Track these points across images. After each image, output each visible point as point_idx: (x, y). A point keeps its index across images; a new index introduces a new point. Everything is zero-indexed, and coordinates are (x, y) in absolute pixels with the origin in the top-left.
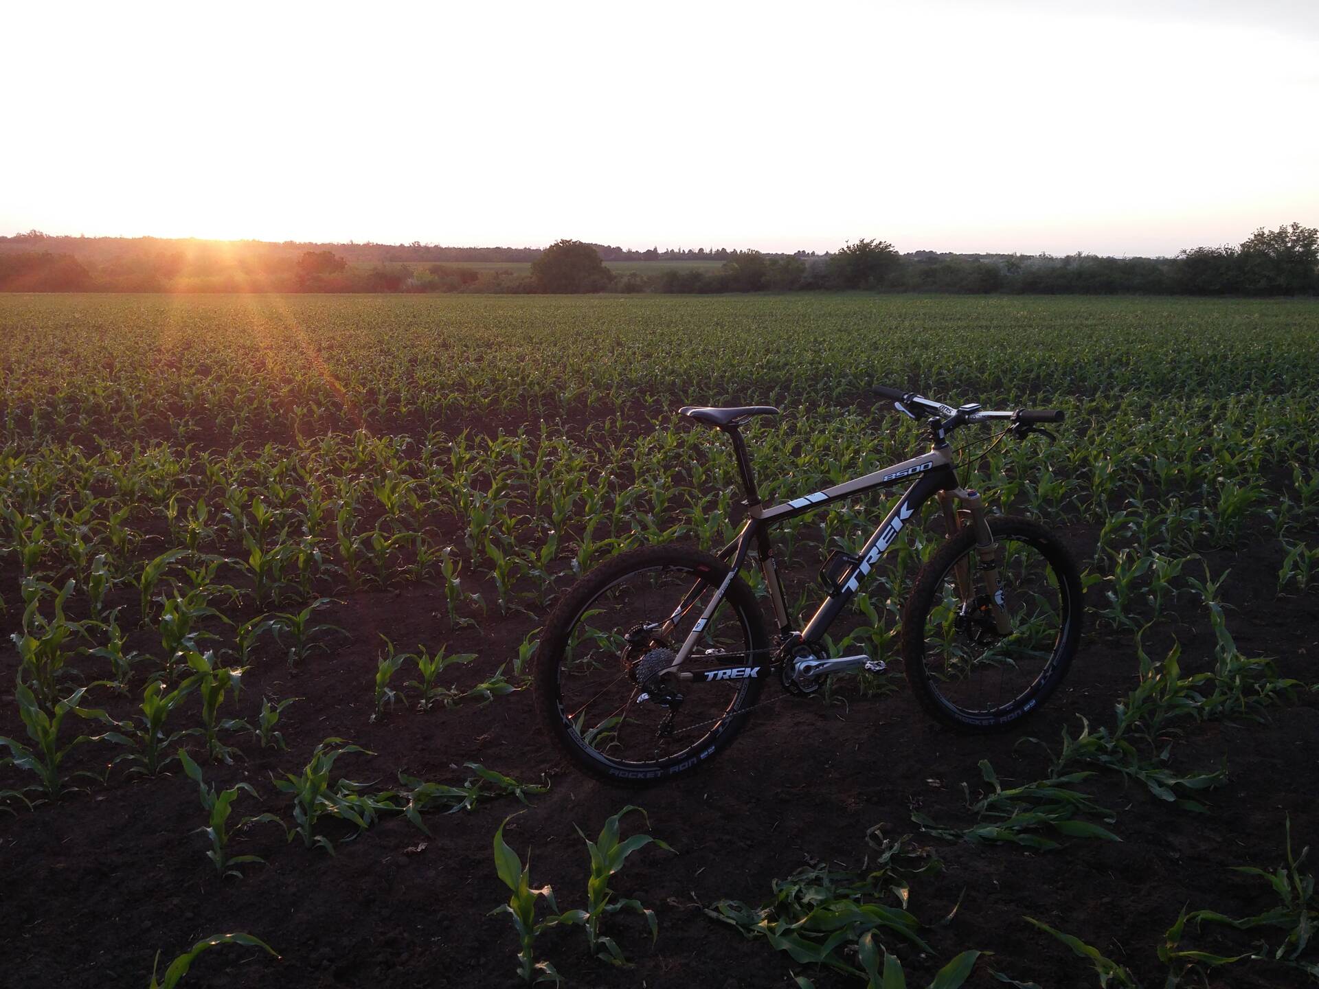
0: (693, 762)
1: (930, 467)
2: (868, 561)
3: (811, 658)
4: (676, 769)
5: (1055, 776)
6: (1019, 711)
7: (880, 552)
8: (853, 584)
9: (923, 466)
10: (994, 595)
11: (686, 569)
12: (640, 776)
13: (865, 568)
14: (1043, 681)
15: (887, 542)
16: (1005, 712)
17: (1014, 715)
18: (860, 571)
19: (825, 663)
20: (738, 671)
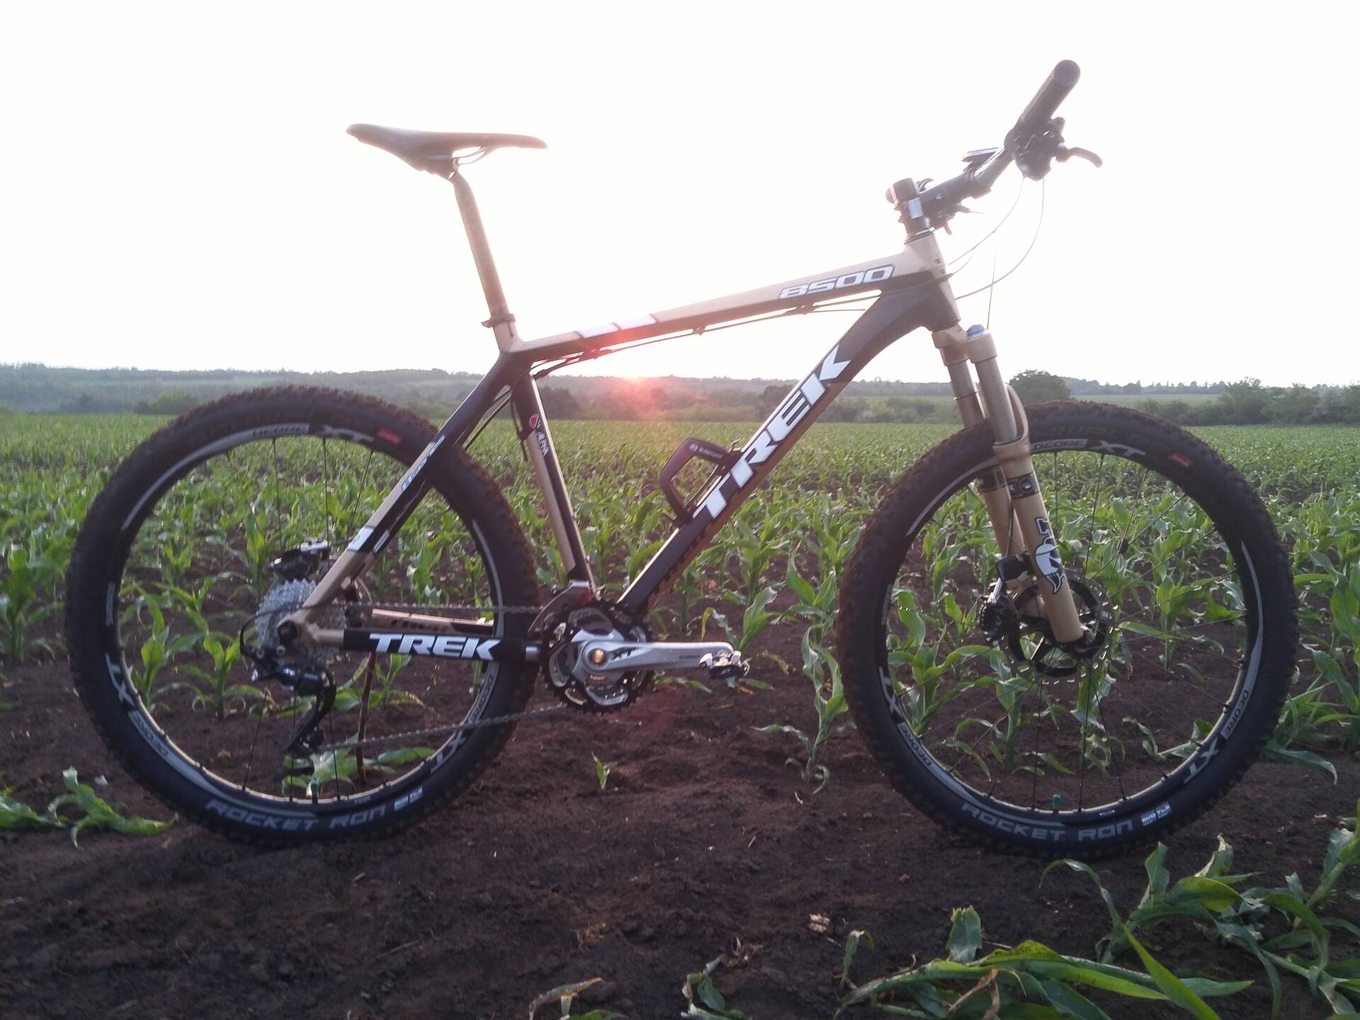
0: (377, 815)
1: (886, 276)
2: (748, 459)
3: (611, 636)
4: (343, 821)
5: (1108, 955)
6: (1129, 823)
7: (772, 442)
8: (714, 502)
9: (870, 273)
10: (1035, 555)
11: (358, 436)
12: (271, 822)
13: (741, 473)
14: (1193, 769)
15: (789, 423)
16: (1096, 821)
17: (1113, 830)
18: (732, 478)
19: (634, 649)
20: (448, 643)
